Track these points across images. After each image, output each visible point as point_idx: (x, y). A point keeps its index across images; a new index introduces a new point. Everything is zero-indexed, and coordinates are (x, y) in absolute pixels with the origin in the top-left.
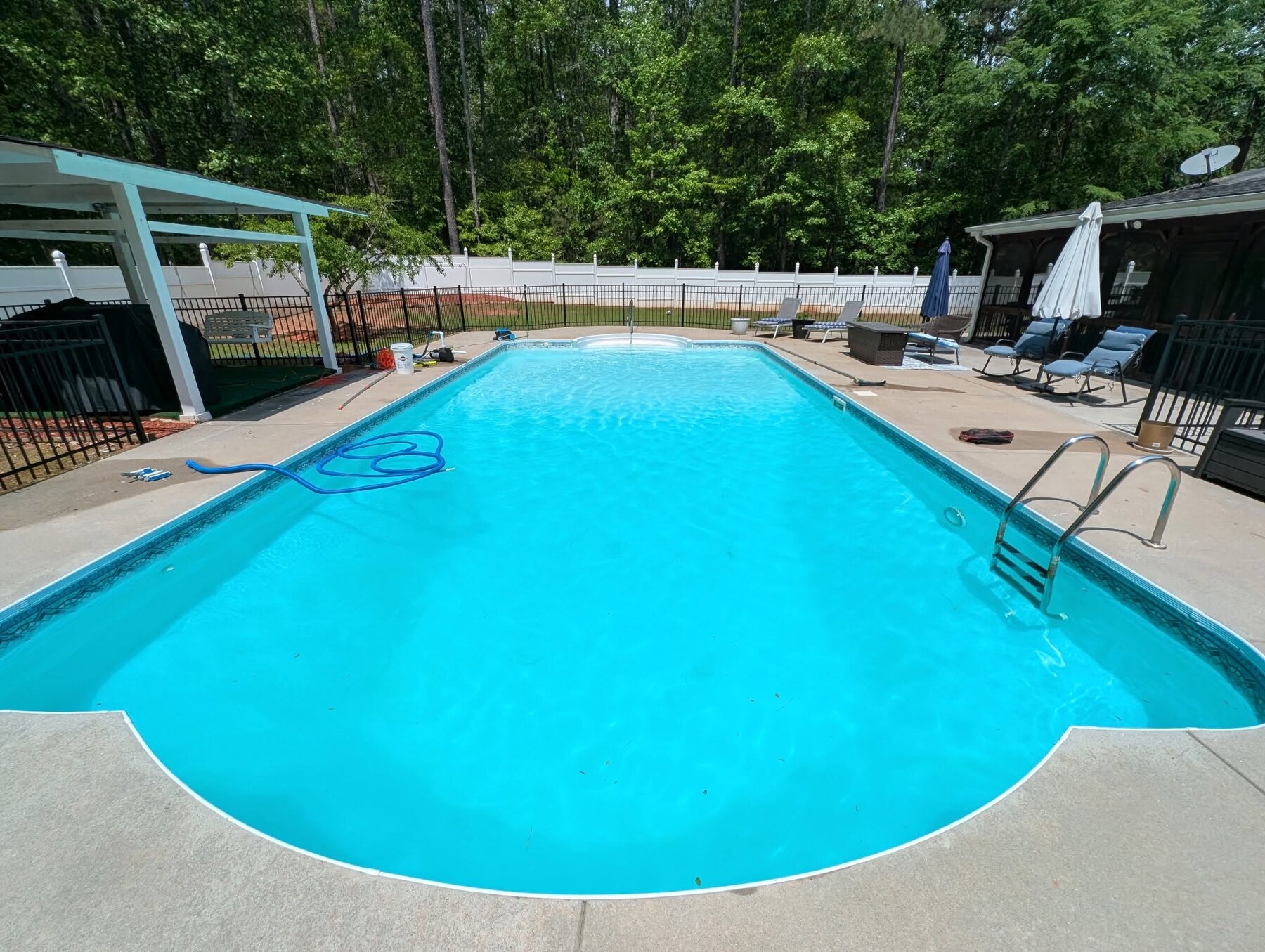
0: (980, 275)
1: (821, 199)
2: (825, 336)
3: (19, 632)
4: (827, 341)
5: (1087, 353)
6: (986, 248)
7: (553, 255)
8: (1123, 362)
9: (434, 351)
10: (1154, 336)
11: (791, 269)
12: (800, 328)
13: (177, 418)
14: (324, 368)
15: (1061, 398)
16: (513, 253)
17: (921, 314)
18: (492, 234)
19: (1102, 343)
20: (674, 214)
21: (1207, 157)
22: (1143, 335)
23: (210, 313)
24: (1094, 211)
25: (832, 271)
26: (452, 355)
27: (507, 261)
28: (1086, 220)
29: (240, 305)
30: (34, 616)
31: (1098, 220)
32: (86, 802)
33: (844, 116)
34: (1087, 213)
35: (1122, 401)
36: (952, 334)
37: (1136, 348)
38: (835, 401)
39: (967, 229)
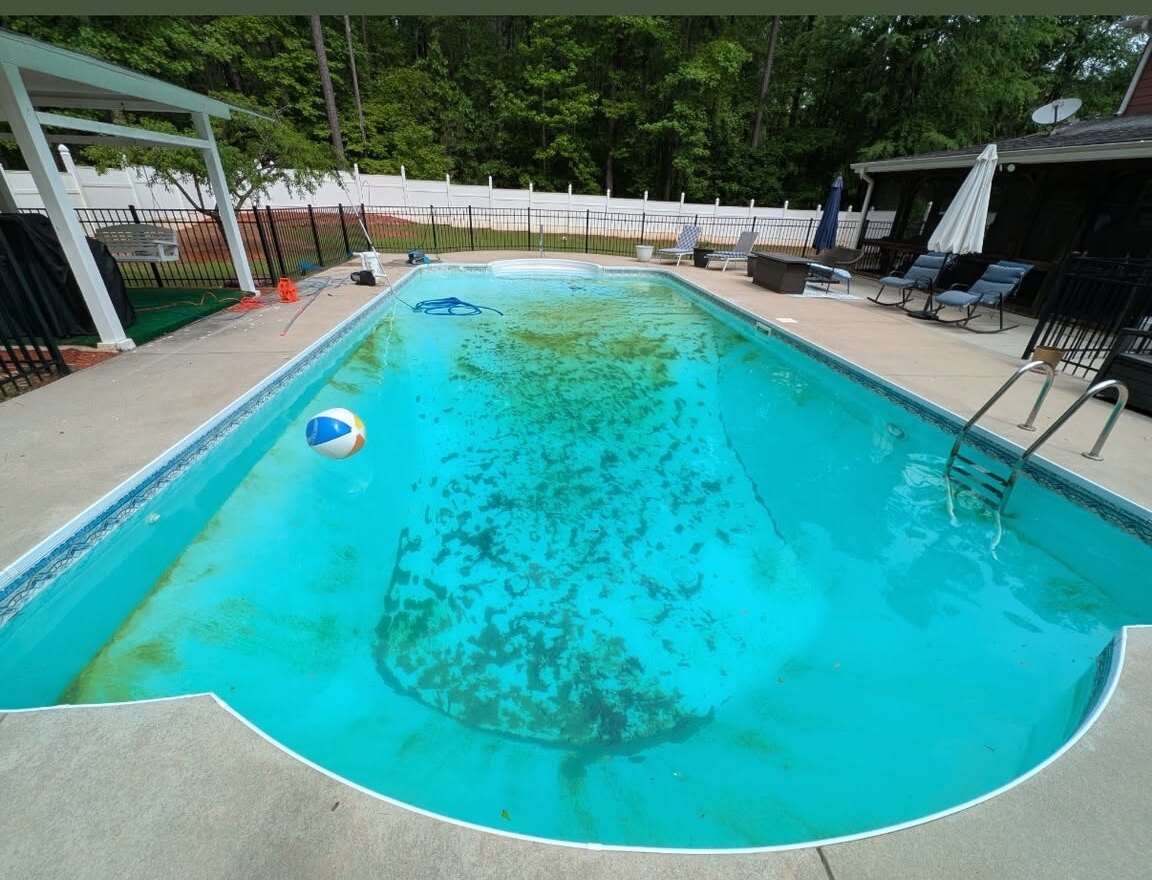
0: (860, 211)
1: (706, 131)
2: (726, 265)
3: (12, 603)
4: (727, 269)
5: (971, 283)
6: (867, 184)
7: (448, 176)
8: (1004, 294)
9: (354, 274)
10: (1032, 270)
11: (675, 198)
12: (701, 256)
13: (95, 346)
14: (240, 290)
15: (945, 324)
16: (407, 172)
17: (814, 246)
18: (380, 149)
19: (985, 275)
20: (566, 139)
21: (1056, 108)
22: (1022, 269)
23: (103, 225)
24: (991, 154)
25: (714, 203)
26: (374, 279)
27: (400, 181)
28: (983, 160)
29: (131, 219)
30: (26, 584)
31: (993, 161)
32: (223, 809)
33: (731, 45)
34: (984, 155)
35: (998, 328)
36: (846, 265)
37: (1016, 281)
38: (759, 327)
39: (853, 166)
